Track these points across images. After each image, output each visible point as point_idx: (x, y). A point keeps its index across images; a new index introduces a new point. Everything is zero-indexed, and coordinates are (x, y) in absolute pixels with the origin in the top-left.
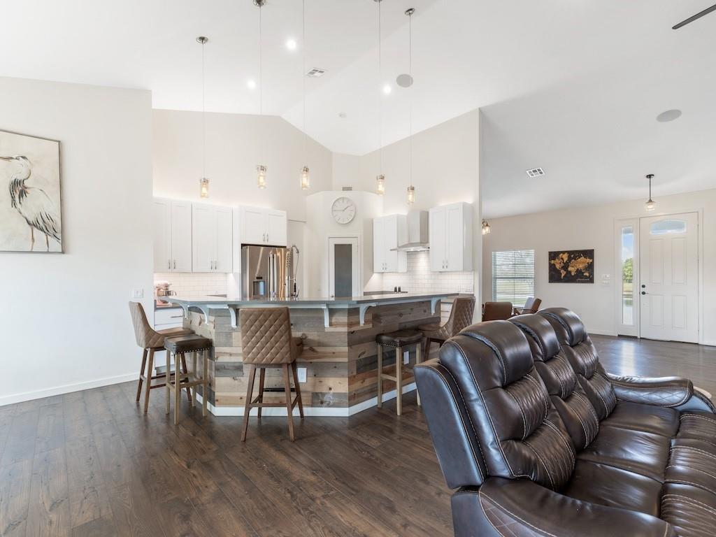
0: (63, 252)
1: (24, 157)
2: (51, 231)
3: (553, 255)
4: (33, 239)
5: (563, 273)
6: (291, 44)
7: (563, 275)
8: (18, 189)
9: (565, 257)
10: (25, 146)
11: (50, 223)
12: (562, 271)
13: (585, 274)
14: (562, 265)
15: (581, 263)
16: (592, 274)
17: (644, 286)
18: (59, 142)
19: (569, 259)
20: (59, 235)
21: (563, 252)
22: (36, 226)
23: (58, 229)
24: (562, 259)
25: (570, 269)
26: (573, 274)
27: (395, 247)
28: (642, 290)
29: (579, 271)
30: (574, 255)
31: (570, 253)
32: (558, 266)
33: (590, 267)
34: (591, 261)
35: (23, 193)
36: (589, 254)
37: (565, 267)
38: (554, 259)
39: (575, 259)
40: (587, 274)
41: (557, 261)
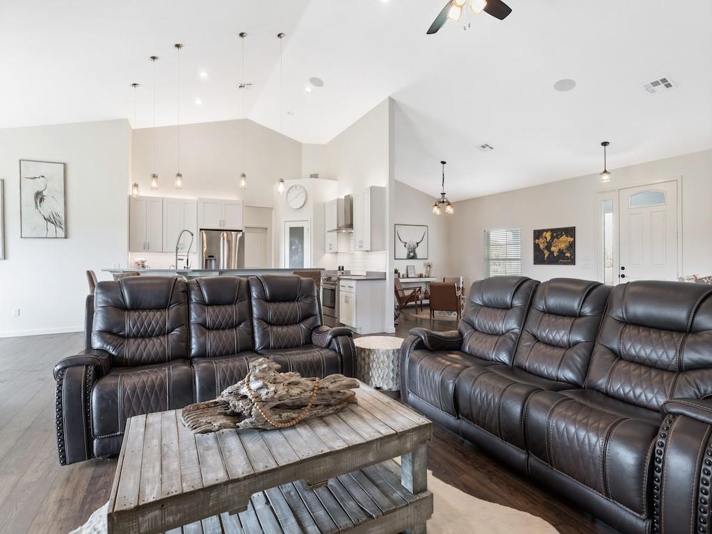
0: (66, 237)
1: (43, 177)
2: (58, 223)
3: (538, 234)
4: (47, 230)
5: (547, 254)
6: (203, 74)
7: (546, 256)
8: (39, 197)
9: (548, 235)
10: (44, 169)
11: (58, 218)
12: (546, 251)
13: (566, 255)
14: (546, 244)
15: (562, 243)
16: (573, 254)
17: (623, 268)
18: (64, 164)
19: (553, 238)
20: (63, 226)
21: (547, 231)
22: (49, 221)
23: (63, 222)
24: (546, 238)
25: (553, 249)
26: (555, 255)
27: (336, 227)
28: (622, 272)
29: (560, 251)
30: (557, 233)
31: (553, 231)
32: (542, 246)
33: (572, 247)
34: (572, 239)
35: (42, 200)
36: (570, 232)
37: (548, 247)
38: (539, 239)
39: (557, 239)
40: (568, 255)
41: (541, 240)
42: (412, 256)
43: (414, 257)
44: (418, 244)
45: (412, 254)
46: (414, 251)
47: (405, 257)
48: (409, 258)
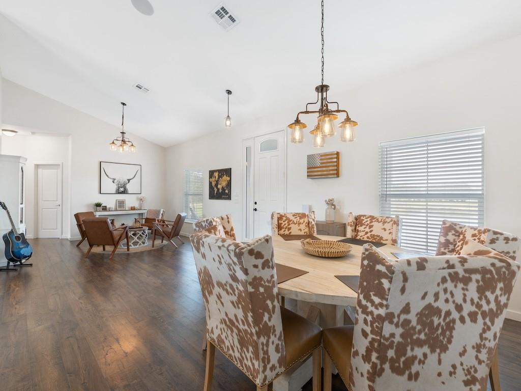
3: (211, 174)
7: (215, 192)
12: (215, 189)
14: (215, 182)
15: (224, 181)
16: (230, 191)
19: (219, 177)
21: (216, 171)
24: (215, 177)
25: (219, 186)
26: (220, 192)
29: (223, 189)
30: (221, 173)
31: (219, 171)
32: (213, 184)
33: (229, 185)
34: (229, 179)
36: (228, 172)
37: (216, 185)
38: (212, 177)
39: (222, 178)
40: (227, 191)
41: (213, 179)
42: (122, 190)
43: (125, 192)
44: (129, 180)
45: (122, 189)
46: (124, 186)
47: (114, 191)
48: (118, 192)
